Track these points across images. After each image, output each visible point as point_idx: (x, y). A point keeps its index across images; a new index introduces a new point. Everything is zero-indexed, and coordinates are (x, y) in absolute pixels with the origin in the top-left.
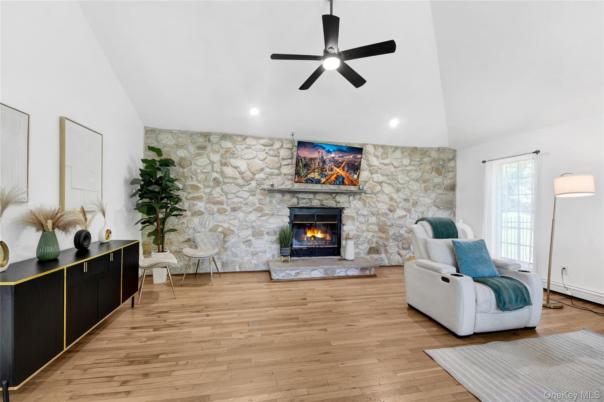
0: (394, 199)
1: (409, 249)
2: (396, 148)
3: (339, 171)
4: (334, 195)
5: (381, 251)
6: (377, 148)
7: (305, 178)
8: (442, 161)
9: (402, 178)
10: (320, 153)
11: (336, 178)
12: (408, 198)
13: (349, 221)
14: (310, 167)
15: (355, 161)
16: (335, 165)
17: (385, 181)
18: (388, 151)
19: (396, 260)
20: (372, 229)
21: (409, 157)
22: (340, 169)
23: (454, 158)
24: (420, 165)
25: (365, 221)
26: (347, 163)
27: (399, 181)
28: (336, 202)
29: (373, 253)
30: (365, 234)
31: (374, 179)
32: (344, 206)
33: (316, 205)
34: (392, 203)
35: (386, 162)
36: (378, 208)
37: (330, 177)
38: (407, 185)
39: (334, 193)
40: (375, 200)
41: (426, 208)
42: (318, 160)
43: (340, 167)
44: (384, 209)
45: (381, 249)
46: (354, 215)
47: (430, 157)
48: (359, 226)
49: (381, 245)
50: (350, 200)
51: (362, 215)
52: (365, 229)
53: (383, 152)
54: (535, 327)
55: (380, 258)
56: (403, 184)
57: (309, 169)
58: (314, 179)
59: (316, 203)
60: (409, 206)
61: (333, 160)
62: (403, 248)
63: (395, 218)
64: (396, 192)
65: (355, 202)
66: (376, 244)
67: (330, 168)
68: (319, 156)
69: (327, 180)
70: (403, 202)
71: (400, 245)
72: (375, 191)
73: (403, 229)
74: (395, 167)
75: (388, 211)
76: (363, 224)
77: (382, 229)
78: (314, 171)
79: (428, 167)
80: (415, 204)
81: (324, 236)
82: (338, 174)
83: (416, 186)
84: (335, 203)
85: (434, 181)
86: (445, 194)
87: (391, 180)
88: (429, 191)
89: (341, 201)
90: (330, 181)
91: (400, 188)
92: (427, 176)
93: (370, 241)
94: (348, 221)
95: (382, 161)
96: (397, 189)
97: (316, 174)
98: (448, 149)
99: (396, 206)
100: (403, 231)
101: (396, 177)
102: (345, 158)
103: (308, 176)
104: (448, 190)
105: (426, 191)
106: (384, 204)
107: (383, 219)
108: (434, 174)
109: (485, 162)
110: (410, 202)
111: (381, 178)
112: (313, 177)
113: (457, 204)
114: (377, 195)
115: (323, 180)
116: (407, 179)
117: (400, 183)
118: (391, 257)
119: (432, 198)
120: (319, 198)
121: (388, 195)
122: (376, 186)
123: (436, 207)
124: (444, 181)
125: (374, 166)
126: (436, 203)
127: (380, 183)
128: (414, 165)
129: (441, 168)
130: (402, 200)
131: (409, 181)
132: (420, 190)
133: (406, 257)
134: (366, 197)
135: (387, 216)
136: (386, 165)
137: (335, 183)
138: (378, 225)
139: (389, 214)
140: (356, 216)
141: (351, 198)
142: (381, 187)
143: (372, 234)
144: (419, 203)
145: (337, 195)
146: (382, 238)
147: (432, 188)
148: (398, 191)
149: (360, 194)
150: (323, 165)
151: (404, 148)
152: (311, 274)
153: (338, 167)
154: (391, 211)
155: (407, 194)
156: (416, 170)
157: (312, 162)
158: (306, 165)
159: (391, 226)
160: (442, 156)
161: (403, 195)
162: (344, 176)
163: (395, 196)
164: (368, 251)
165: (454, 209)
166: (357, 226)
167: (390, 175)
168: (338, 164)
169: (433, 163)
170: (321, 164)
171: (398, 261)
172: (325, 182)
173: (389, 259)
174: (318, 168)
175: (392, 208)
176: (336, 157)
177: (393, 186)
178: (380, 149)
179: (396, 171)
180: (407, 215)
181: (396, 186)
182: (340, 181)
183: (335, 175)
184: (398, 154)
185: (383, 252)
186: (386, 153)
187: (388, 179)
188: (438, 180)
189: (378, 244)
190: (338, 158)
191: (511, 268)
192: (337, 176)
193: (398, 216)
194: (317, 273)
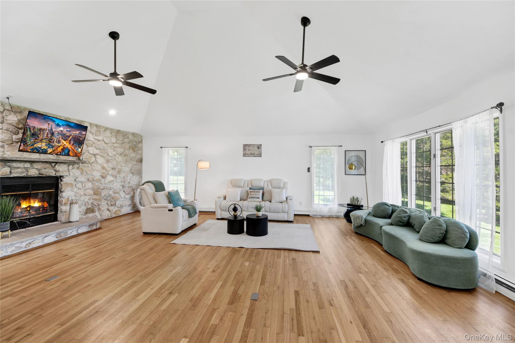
0: (105, 168)
1: (115, 205)
2: (106, 129)
3: (66, 144)
4: (53, 164)
5: (96, 210)
6: (92, 126)
7: (32, 147)
8: (135, 142)
9: (111, 152)
10: (50, 126)
11: (63, 150)
12: (115, 167)
13: (69, 188)
14: (38, 136)
15: (80, 137)
16: (62, 138)
17: (99, 153)
18: (101, 130)
19: (106, 215)
20: (88, 193)
21: (115, 137)
22: (67, 142)
23: (141, 142)
24: (122, 144)
25: (83, 187)
26: (74, 137)
27: (109, 154)
28: (56, 171)
29: (89, 213)
30: (82, 198)
31: (89, 151)
32: (64, 175)
33: (33, 174)
34: (104, 171)
35: (100, 138)
36: (93, 176)
37: (57, 149)
38: (114, 157)
39: (54, 162)
40: (90, 168)
41: (126, 174)
42: (47, 131)
43: (67, 140)
44: (98, 176)
45: (95, 209)
46: (73, 182)
47: (128, 138)
48: (78, 192)
49: (95, 205)
50: (70, 169)
51: (80, 182)
52: (82, 193)
53: (96, 130)
54: (196, 224)
55: (95, 216)
56: (111, 157)
57: (36, 139)
58: (41, 149)
59: (33, 172)
60: (115, 173)
61: (61, 133)
62: (111, 205)
63: (106, 182)
64: (106, 162)
65: (74, 171)
66: (92, 205)
67: (58, 140)
68: (48, 128)
69: (54, 151)
70: (111, 170)
71: (109, 203)
72: (91, 161)
73: (111, 190)
74: (106, 143)
75: (101, 178)
76: (81, 189)
77: (97, 192)
78: (41, 141)
79: (128, 146)
80: (119, 172)
81: (41, 204)
82: (64, 146)
83: (120, 159)
84: (54, 173)
85: (131, 155)
86: (137, 165)
87: (103, 153)
88: (128, 162)
89: (61, 170)
90: (57, 152)
91: (109, 159)
92: (127, 152)
93: (87, 203)
94: (67, 188)
95: (96, 138)
96: (107, 161)
97: (44, 144)
98: (138, 135)
99: (106, 174)
100: (111, 192)
101: (107, 151)
102: (72, 133)
103: (35, 145)
104: (138, 162)
105: (126, 162)
106: (98, 172)
107: (97, 184)
108: (131, 150)
109: (162, 147)
110: (116, 170)
111: (96, 151)
112: (40, 146)
113: (143, 172)
114: (92, 165)
115: (50, 150)
116: (115, 153)
117: (109, 156)
118: (103, 213)
119: (130, 167)
120: (37, 168)
121: (100, 165)
122: (92, 157)
123: (132, 173)
124: (136, 156)
125: (90, 140)
126: (132, 171)
127: (95, 155)
128: (118, 143)
129: (135, 147)
130: (110, 169)
131: (116, 155)
132: (122, 161)
133: (113, 211)
134: (83, 167)
135: (101, 182)
136: (99, 141)
137: (61, 154)
138: (93, 189)
139: (102, 180)
140: (74, 183)
141: (71, 167)
142: (95, 158)
143: (88, 197)
144: (122, 171)
145: (57, 164)
146: (95, 199)
147: (129, 160)
148: (108, 161)
149: (78, 163)
150: (51, 136)
151: (112, 129)
152: (44, 241)
153: (65, 140)
154: (103, 177)
155: (114, 164)
156: (120, 147)
157: (41, 132)
158: (33, 135)
159: (103, 189)
160: (135, 139)
161: (111, 165)
162: (70, 149)
163: (106, 166)
164: (85, 212)
165: (141, 175)
166: (75, 192)
167: (102, 149)
168: (65, 137)
169: (130, 143)
170: (50, 135)
171: (108, 216)
172: (51, 152)
173: (101, 215)
174: (46, 139)
175: (104, 175)
176: (64, 131)
177: (104, 158)
178: (95, 128)
179: (106, 146)
180: (114, 180)
181: (106, 158)
182: (66, 152)
183: (62, 147)
184: (108, 133)
185: (97, 210)
186: (99, 132)
187: (101, 152)
188: (133, 155)
189: (93, 204)
190: (66, 132)
191: (188, 201)
192: (64, 148)
193: (108, 181)
194: (51, 238)
